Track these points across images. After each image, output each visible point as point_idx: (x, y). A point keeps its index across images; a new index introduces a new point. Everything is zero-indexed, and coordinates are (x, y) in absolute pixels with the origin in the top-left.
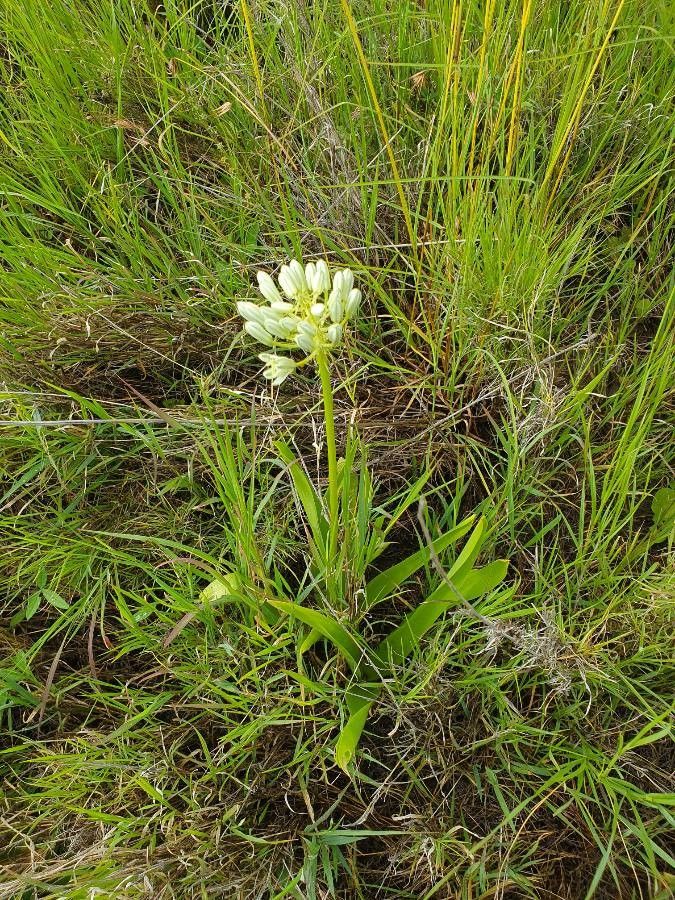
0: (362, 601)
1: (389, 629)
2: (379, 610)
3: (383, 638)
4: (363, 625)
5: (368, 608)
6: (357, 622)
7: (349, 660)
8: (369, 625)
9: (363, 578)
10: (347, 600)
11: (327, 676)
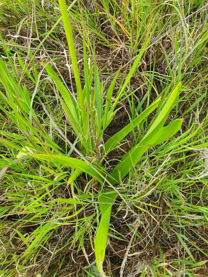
0: (103, 151)
1: (116, 163)
2: (111, 155)
3: (114, 167)
4: (104, 162)
5: (106, 154)
6: (101, 161)
7: (99, 181)
8: (107, 162)
9: (102, 139)
10: (95, 151)
11: (89, 189)
